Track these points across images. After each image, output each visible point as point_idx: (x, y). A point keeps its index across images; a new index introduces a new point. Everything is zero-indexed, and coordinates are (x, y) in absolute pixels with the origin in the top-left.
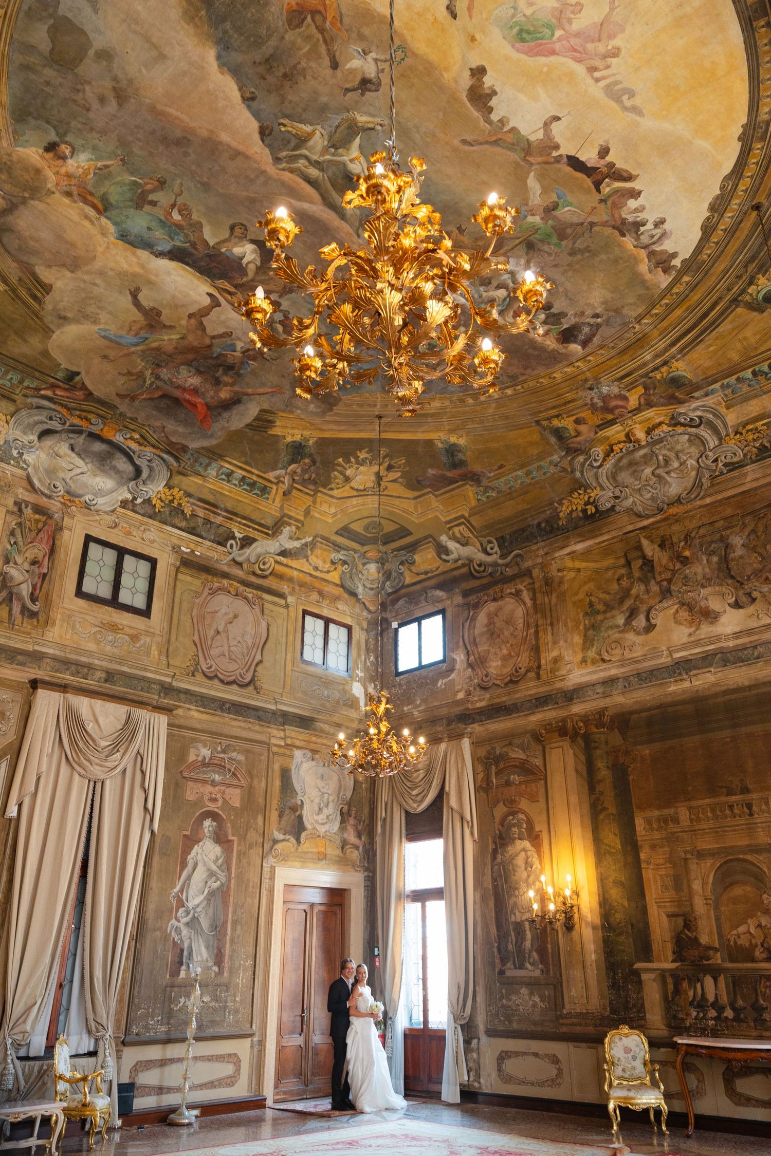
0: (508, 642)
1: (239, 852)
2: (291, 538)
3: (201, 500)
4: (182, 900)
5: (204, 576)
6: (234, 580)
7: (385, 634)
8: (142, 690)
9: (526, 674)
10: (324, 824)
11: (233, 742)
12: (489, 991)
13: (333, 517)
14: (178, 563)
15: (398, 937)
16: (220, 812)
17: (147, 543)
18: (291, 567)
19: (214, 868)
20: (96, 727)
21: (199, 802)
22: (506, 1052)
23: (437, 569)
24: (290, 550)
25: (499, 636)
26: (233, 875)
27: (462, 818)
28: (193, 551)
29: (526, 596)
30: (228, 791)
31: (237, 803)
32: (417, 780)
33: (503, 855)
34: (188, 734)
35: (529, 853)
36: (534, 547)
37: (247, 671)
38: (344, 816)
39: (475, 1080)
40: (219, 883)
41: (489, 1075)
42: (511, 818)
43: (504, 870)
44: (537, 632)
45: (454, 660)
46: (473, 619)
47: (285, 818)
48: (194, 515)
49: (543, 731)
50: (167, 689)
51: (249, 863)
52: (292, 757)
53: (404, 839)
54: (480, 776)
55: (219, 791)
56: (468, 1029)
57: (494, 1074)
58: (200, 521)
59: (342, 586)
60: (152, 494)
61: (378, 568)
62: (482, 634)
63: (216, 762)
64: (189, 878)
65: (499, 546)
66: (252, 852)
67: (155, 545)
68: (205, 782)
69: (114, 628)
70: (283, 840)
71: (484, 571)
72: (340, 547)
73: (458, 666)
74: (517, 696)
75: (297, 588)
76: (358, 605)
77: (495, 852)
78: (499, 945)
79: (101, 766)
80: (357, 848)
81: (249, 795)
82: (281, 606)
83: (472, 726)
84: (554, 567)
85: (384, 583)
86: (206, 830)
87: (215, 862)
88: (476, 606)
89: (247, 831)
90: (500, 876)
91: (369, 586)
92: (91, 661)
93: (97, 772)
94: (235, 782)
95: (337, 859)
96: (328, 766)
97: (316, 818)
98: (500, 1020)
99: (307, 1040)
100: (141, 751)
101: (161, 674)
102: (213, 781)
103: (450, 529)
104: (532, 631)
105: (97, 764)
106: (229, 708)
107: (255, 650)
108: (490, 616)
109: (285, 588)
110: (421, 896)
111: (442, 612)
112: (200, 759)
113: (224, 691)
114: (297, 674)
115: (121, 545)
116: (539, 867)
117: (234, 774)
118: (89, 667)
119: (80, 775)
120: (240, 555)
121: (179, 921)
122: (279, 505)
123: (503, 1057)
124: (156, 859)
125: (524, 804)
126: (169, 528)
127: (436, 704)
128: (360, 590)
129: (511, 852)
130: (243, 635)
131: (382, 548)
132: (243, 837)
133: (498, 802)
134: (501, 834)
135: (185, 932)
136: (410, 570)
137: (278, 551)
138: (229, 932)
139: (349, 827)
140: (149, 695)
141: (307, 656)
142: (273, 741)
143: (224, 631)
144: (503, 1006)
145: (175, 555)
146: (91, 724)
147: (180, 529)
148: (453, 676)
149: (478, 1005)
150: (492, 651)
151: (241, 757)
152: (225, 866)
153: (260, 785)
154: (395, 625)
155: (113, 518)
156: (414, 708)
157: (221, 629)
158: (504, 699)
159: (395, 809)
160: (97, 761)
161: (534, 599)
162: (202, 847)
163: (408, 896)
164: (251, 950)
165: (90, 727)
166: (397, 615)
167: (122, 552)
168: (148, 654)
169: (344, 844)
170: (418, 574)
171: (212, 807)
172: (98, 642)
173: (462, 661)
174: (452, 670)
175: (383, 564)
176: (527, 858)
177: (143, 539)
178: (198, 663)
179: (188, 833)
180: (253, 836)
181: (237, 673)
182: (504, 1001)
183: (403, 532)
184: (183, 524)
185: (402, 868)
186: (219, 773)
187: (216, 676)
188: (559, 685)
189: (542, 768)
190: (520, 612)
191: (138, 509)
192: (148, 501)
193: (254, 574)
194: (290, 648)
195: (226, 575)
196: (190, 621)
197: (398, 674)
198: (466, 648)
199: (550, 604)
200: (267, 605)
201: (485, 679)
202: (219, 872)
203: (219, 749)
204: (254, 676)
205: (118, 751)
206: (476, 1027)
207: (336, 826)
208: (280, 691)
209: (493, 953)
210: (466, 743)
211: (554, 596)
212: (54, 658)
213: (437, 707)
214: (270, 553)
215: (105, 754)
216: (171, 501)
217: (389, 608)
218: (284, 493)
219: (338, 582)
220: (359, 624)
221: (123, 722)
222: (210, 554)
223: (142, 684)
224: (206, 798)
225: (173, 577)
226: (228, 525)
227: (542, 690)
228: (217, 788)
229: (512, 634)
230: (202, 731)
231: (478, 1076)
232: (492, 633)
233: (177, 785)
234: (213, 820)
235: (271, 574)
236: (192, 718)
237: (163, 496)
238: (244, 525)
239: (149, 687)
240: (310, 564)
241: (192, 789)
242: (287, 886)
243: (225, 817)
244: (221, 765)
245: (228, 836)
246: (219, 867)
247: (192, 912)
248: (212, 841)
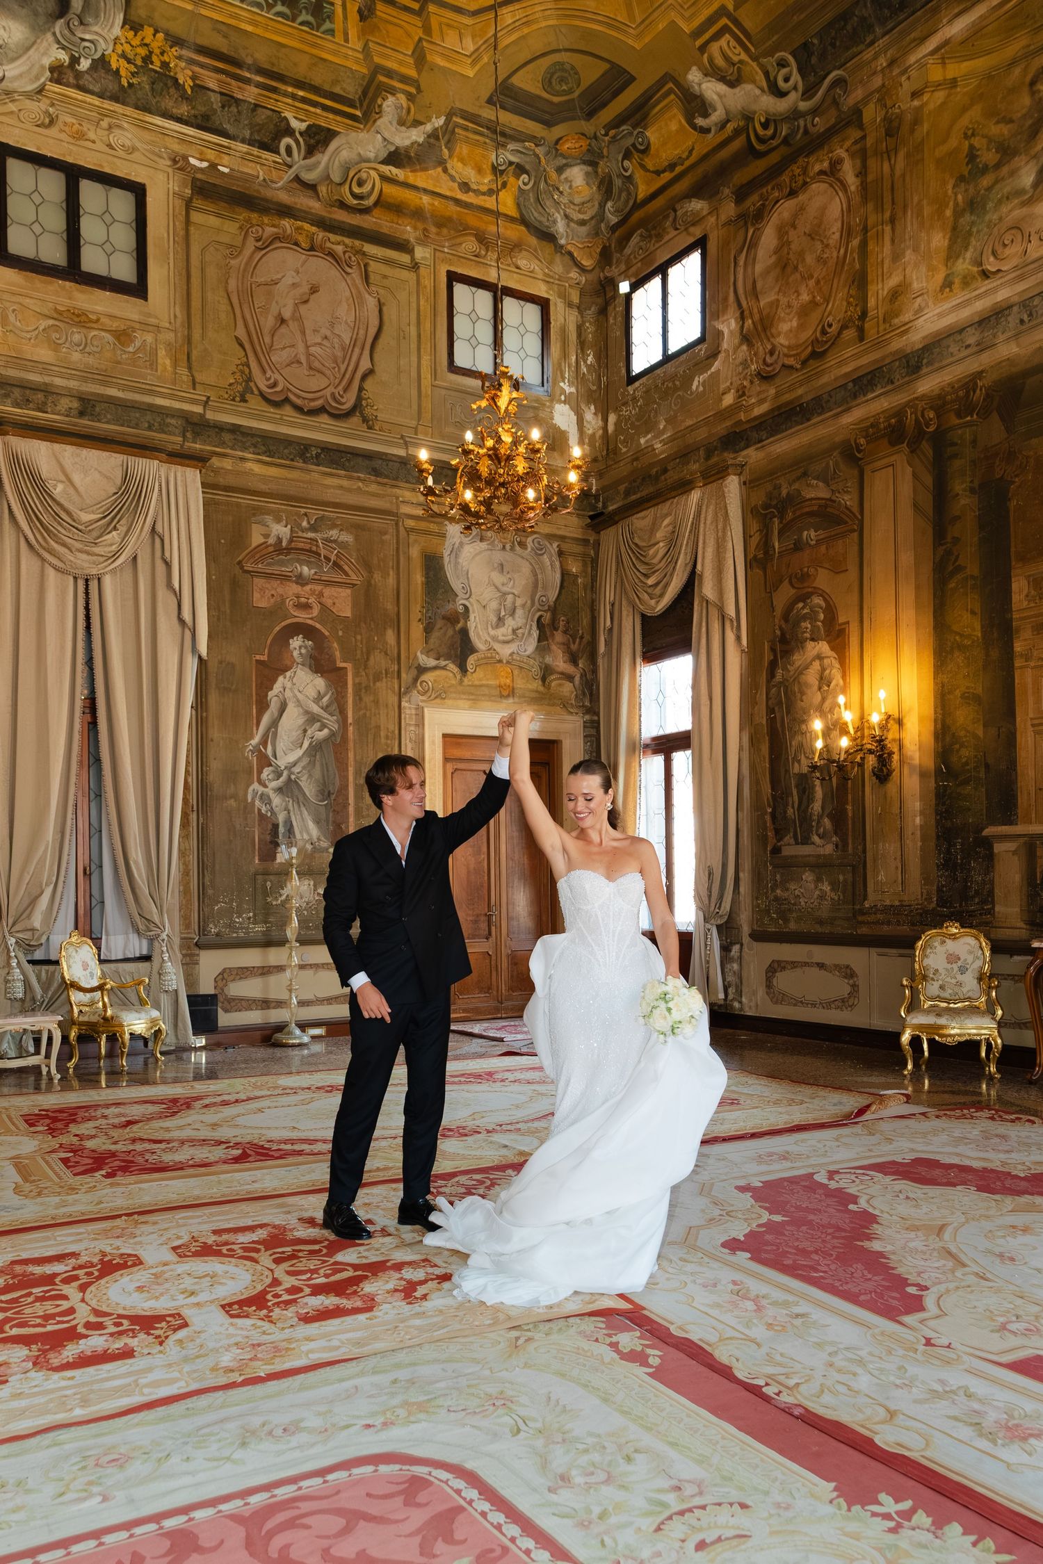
0: (811, 277)
1: (358, 689)
2: (401, 123)
3: (202, 50)
4: (266, 757)
5: (244, 214)
6: (304, 219)
7: (610, 308)
8: (150, 428)
9: (840, 333)
10: (507, 642)
11: (330, 513)
12: (757, 877)
13: (474, 63)
14: (188, 191)
16: (318, 626)
17: (121, 153)
18: (415, 188)
19: (316, 709)
20: (72, 491)
21: (278, 610)
22: (779, 962)
23: (691, 152)
24: (407, 149)
25: (796, 268)
26: (350, 720)
27: (723, 618)
28: (213, 166)
29: (849, 172)
30: (328, 592)
31: (345, 609)
32: (655, 561)
33: (785, 669)
34: (245, 500)
35: (826, 661)
36: (868, 55)
37: (345, 390)
38: (545, 630)
39: (734, 999)
40: (326, 731)
41: (754, 993)
42: (801, 605)
43: (786, 694)
44: (864, 244)
45: (719, 334)
46: (753, 244)
47: (437, 634)
48: (200, 88)
49: (862, 441)
50: (196, 426)
51: (376, 702)
52: (443, 536)
53: (639, 660)
54: (755, 541)
55: (313, 592)
56: (727, 929)
57: (761, 991)
58: (215, 99)
59: (523, 221)
60: (104, 47)
61: (587, 174)
62: (767, 272)
63: (301, 545)
64: (275, 723)
65: (800, 70)
66: (381, 685)
67: (136, 156)
68: (284, 578)
69: (80, 319)
70: (435, 668)
71: (773, 137)
72: (503, 134)
73: (725, 345)
74: (825, 379)
75: (433, 229)
76: (558, 258)
77: (773, 665)
78: (774, 809)
79: (86, 552)
80: (570, 678)
81: (367, 598)
82: (402, 266)
83: (744, 453)
84: (907, 87)
85: (602, 206)
86: (296, 654)
87: (318, 699)
88: (759, 216)
89: (368, 654)
90: (780, 703)
91: (576, 216)
92: (47, 379)
93: (84, 564)
94: (340, 578)
95: (534, 695)
96: (512, 549)
97: (493, 632)
98: (772, 919)
99: (497, 947)
100: (159, 528)
101: (183, 399)
102: (300, 576)
103: (703, 48)
104: (855, 242)
105: (80, 551)
106: (318, 456)
107: (357, 350)
108: (782, 232)
109: (408, 231)
110: (667, 745)
111: (700, 243)
112: (271, 541)
113: (304, 427)
114: (443, 392)
115: (70, 160)
116: (841, 682)
117: (335, 564)
118: (46, 390)
119: (57, 570)
120: (310, 169)
121: (265, 786)
122: (359, 47)
123: (774, 968)
124: (213, 698)
125: (822, 579)
126: (158, 121)
127: (689, 422)
128: (560, 227)
129: (797, 664)
130: (332, 325)
131: (588, 127)
132: (362, 663)
133: (781, 582)
134: (783, 634)
135: (277, 800)
136: (643, 167)
137: (383, 154)
138: (351, 800)
140: (163, 436)
141: (461, 360)
142: (405, 509)
143: (293, 318)
144: (776, 899)
145: (179, 176)
146: (60, 487)
147: (179, 120)
148: (717, 365)
149: (741, 897)
150: (784, 301)
151: (346, 537)
152: (335, 706)
153: (386, 583)
154: (624, 287)
155: (44, 105)
156: (655, 437)
157: (287, 314)
158: (800, 391)
159: (624, 612)
160: (78, 545)
161: (862, 173)
162: (291, 678)
163: (646, 746)
165: (58, 490)
166: (628, 269)
167: (73, 175)
168: (153, 364)
169: (546, 673)
170: (658, 173)
171: (302, 617)
172: (56, 347)
173: (731, 332)
174: (714, 355)
175: (593, 164)
176: (823, 670)
177: (110, 146)
178: (250, 379)
179: (264, 658)
180: (378, 661)
181: (328, 392)
182: (779, 891)
183: (617, 79)
184: (184, 109)
185: (636, 705)
186: (309, 564)
187: (287, 400)
188: (897, 344)
189: (856, 510)
190: (835, 208)
191: (86, 81)
192: (101, 63)
193: (342, 205)
194: (427, 346)
195: (285, 211)
196: (226, 301)
197: (632, 379)
198: (739, 305)
199: (892, 175)
200: (373, 266)
201: (769, 360)
202: (325, 715)
203: (305, 524)
204: (359, 398)
205: (115, 528)
206: (738, 927)
207: (532, 644)
208: (413, 423)
209: (764, 822)
210: (732, 485)
211: (901, 155)
213: (692, 429)
214: (368, 161)
215: (95, 534)
216: (147, 59)
217: (616, 256)
218: (360, 11)
219: (512, 211)
220: (563, 295)
221: (119, 482)
222: (249, 169)
223: (149, 417)
224: (289, 604)
225: (182, 218)
226: (270, 104)
227: (864, 360)
228: (308, 588)
229: (819, 259)
230: (272, 495)
231: (739, 993)
232: (785, 266)
233: (235, 584)
234: (306, 637)
235: (376, 203)
236: (249, 473)
237: (127, 48)
238: (304, 100)
239: (163, 423)
240: (452, 178)
241: (262, 590)
242: (445, 736)
243: (327, 633)
244: (310, 551)
245: (335, 662)
246: (325, 709)
247: (285, 773)
248: (307, 669)
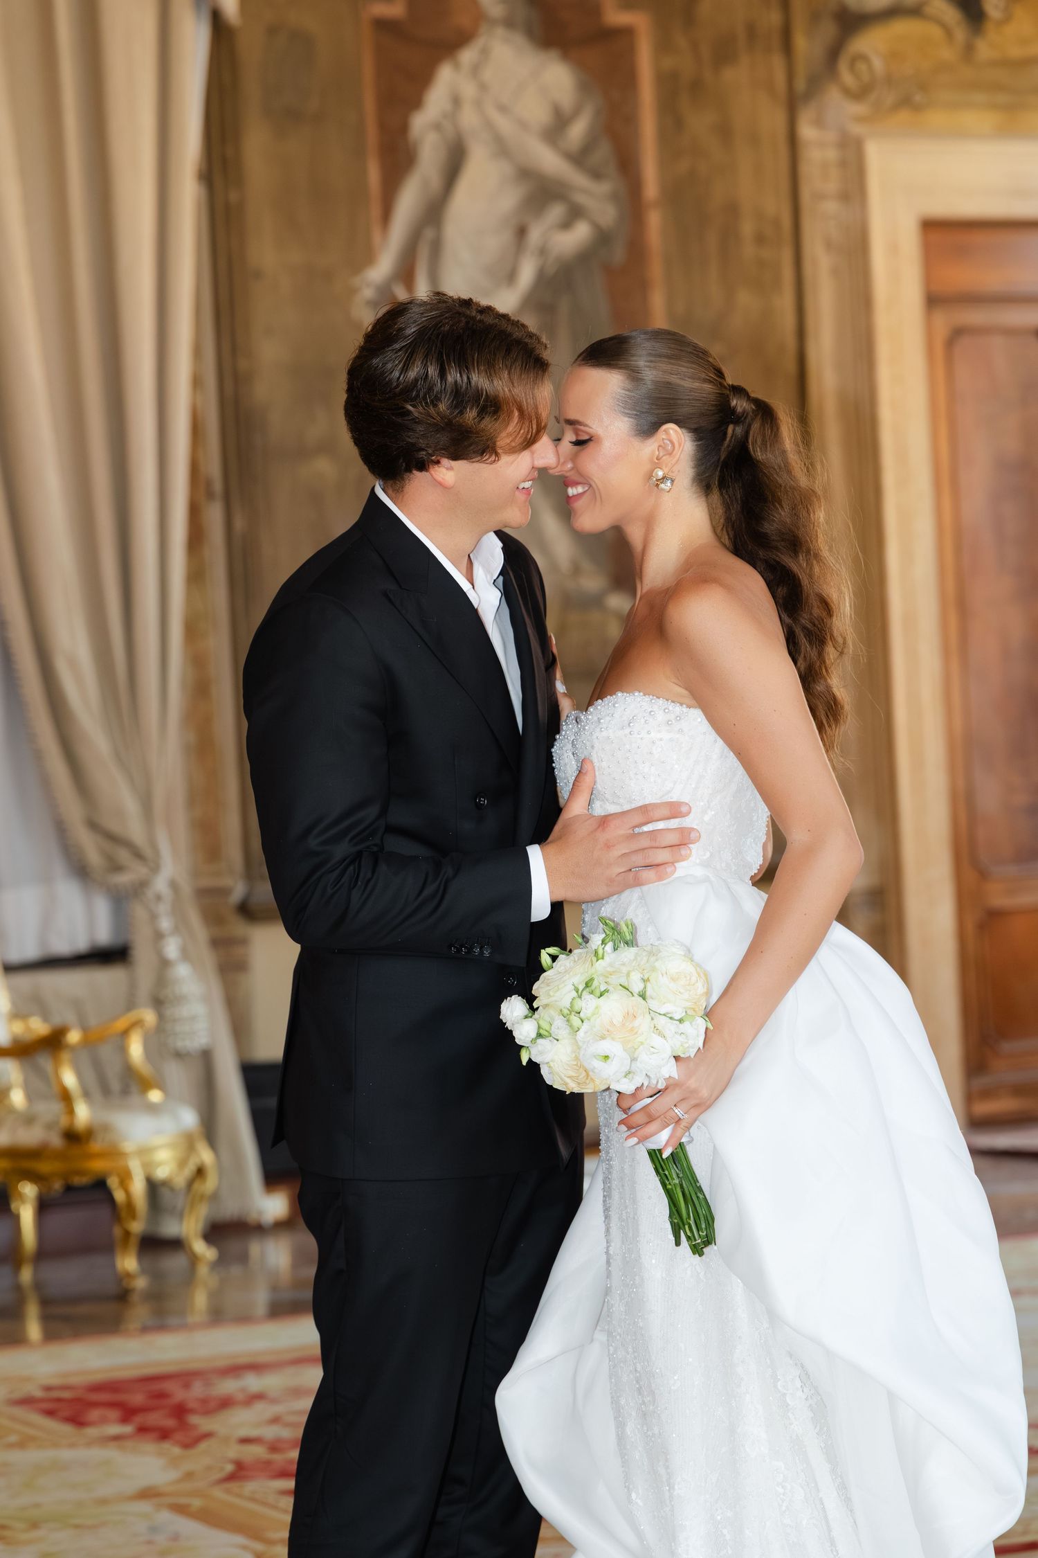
1: (669, 86)
19: (550, 161)
26: (651, 191)
40: (581, 233)
51: (725, 132)
66: (737, 76)
87: (555, 130)
124: (256, 144)
132: (678, 10)
152: (603, 152)
162: (476, 70)
179: (394, 10)
202: (579, 179)
242: (933, 227)
245: (600, 10)
246: (579, 158)
248: (519, 39)
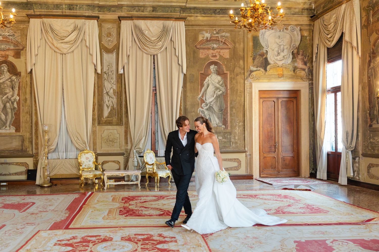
1: (231, 79)
4: (203, 100)
8: (171, 12)
10: (281, 60)
11: (222, 28)
12: (364, 135)
15: (323, 111)
16: (219, 61)
19: (218, 86)
20: (150, 32)
21: (207, 58)
22: (372, 164)
26: (228, 88)
27: (352, 47)
30: (222, 51)
31: (227, 56)
32: (330, 29)
34: (197, 28)
38: (294, 56)
39: (357, 176)
40: (221, 92)
41: (363, 174)
47: (256, 60)
50: (184, 9)
51: (237, 82)
53: (326, 62)
55: (217, 52)
56: (354, 152)
57: (366, 174)
63: (214, 39)
64: (206, 91)
66: (238, 77)
68: (209, 49)
70: (256, 71)
78: (370, 111)
79: (153, 48)
80: (304, 70)
81: (234, 52)
86: (212, 70)
87: (218, 83)
89: (234, 68)
90: (372, 75)
92: (144, 3)
93: (153, 51)
94: (225, 47)
95: (291, 76)
96: (283, 31)
97: (276, 58)
98: (369, 149)
99: (278, 155)
100: (173, 39)
101: (180, 2)
102: (213, 48)
105: (152, 48)
106: (219, 12)
110: (335, 90)
112: (205, 38)
113: (215, 4)
117: (224, 43)
118: (144, 6)
119: (146, 54)
121: (203, 108)
123: (370, 166)
124: (188, 85)
129: (378, 61)
132: (232, 71)
133: (373, 33)
134: (373, 51)
135: (206, 112)
138: (229, 111)
139: (298, 60)
140: (175, 13)
144: (371, 142)
146: (147, 32)
149: (359, 142)
151: (228, 35)
153: (240, 47)
159: (321, 47)
162: (211, 77)
163: (328, 91)
164: (242, 119)
165: (146, 33)
169: (295, 69)
171: (214, 59)
179: (203, 72)
180: (237, 70)
182: (371, 140)
185: (325, 77)
186: (216, 44)
202: (221, 87)
203: (215, 32)
205: (161, 41)
206: (358, 152)
207: (290, 60)
209: (367, 116)
210: (356, 1)
212: (128, 6)
215: (156, 43)
221: (162, 28)
223: (171, 9)
224: (210, 56)
228: (216, 51)
230: (205, 25)
231: (358, 174)
233: (194, 52)
234: (215, 65)
236: (199, 20)
239: (174, 10)
241: (202, 53)
242: (259, 91)
243: (221, 63)
244: (216, 40)
245: (224, 71)
246: (221, 85)
247: (209, 105)
248: (215, 74)
